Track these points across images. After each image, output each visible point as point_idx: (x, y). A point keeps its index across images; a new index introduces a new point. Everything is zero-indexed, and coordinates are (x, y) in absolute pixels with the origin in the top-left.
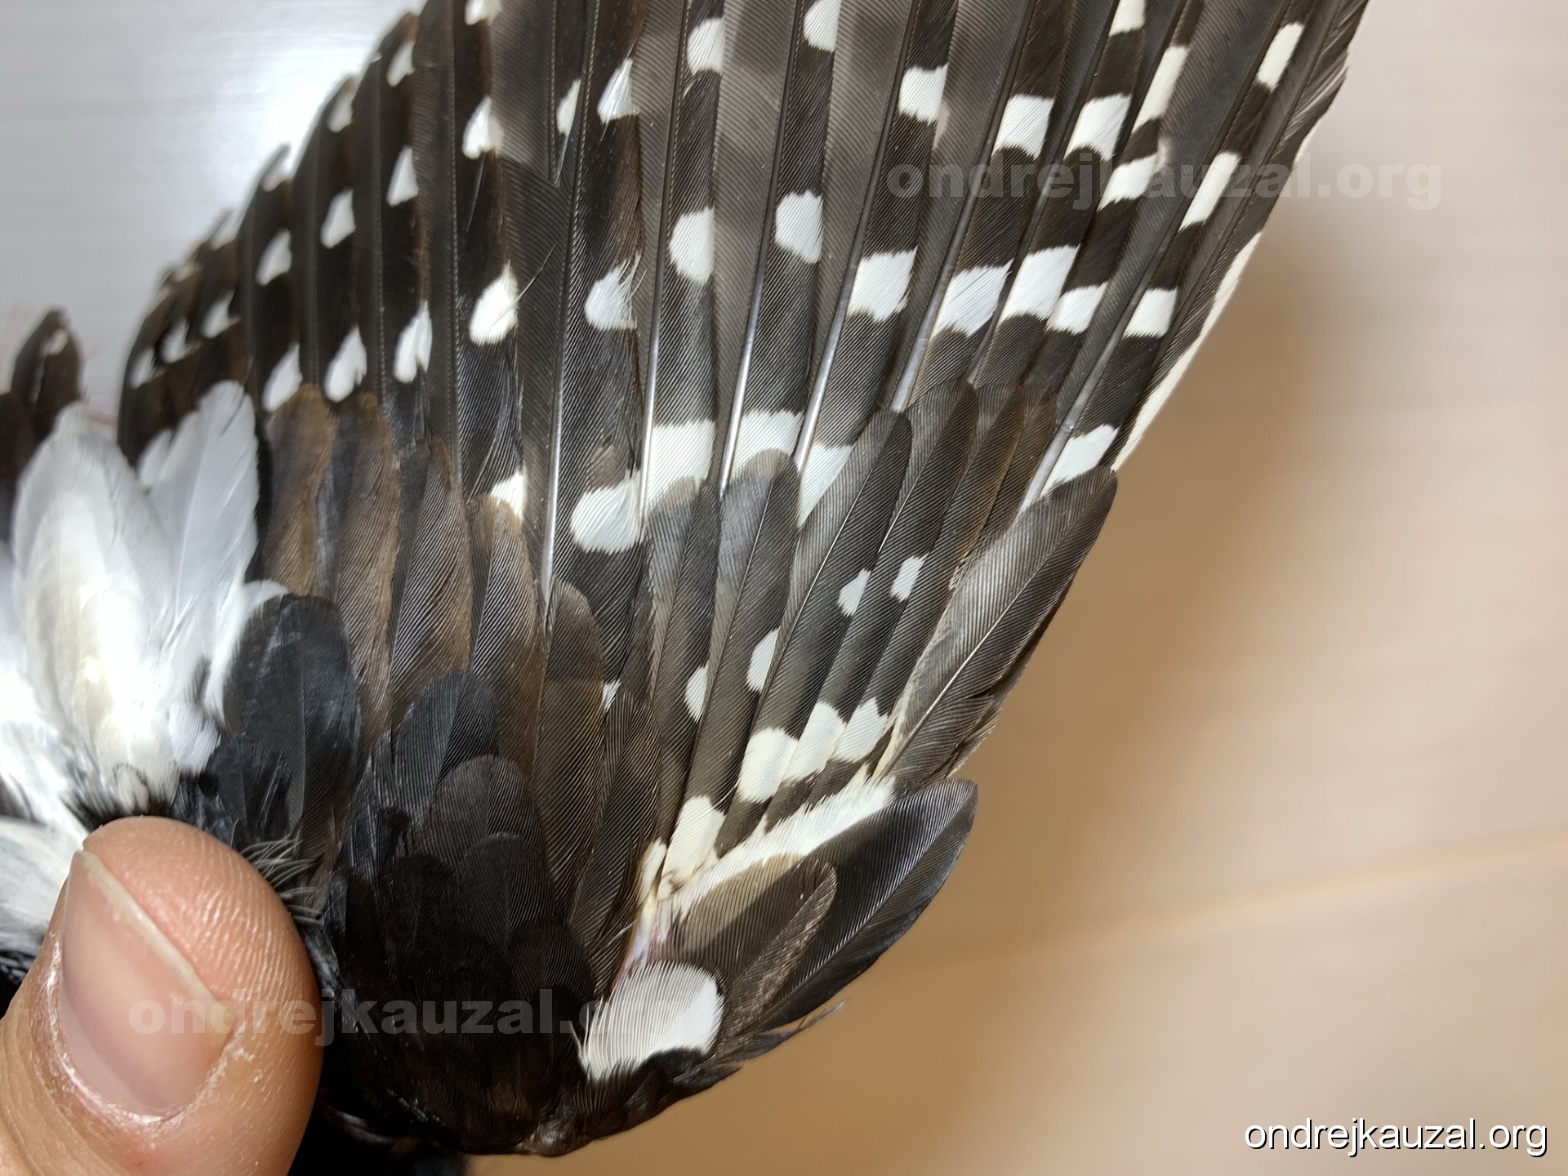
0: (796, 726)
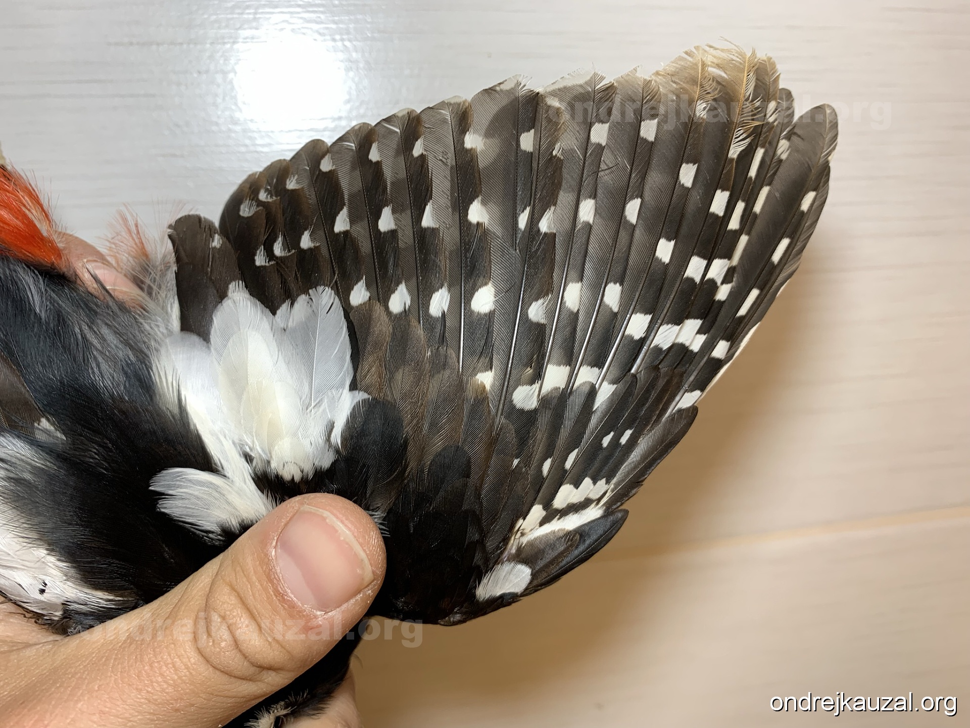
0: (577, 485)
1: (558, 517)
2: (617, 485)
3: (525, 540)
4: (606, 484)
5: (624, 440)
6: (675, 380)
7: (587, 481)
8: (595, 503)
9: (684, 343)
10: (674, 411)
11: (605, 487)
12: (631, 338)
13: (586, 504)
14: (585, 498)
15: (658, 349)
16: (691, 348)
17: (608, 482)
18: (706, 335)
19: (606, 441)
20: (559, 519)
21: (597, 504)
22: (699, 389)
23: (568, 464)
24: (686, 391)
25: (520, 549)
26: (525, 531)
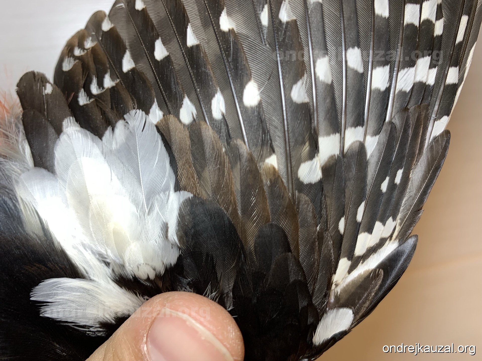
1: (361, 261)
2: (402, 220)
3: (339, 290)
4: (393, 221)
5: (398, 180)
6: (423, 114)
7: (378, 224)
8: (388, 240)
9: (421, 81)
10: (430, 141)
11: (394, 224)
12: (378, 90)
13: (382, 242)
14: (380, 239)
15: (403, 94)
16: (427, 83)
17: (394, 219)
18: (437, 68)
19: (384, 187)
20: (363, 263)
21: (391, 240)
22: (445, 115)
23: (359, 218)
24: (435, 120)
25: (337, 298)
26: (338, 282)
